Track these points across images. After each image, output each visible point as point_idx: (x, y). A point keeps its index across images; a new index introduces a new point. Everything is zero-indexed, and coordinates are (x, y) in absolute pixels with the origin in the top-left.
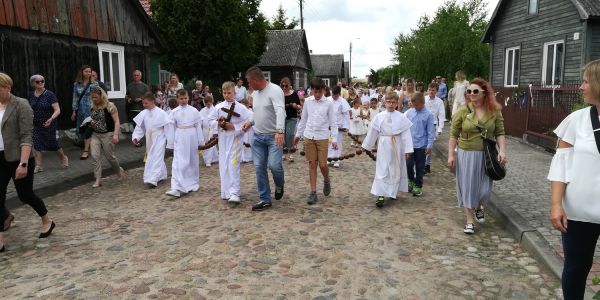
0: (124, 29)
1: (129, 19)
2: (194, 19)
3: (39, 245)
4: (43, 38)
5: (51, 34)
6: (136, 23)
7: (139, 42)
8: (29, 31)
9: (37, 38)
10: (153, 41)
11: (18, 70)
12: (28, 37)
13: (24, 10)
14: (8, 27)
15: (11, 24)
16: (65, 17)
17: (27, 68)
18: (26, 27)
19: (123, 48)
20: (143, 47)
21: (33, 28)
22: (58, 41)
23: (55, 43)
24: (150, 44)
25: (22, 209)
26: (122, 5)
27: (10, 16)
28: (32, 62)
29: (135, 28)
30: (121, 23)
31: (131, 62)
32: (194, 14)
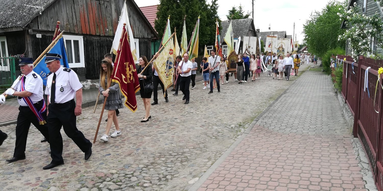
0: (138, 31)
1: (141, 26)
2: (177, 21)
3: (88, 118)
4: (102, 38)
5: (105, 36)
6: (144, 27)
7: (146, 36)
8: (96, 36)
9: (99, 38)
10: (153, 35)
11: (91, 52)
12: (95, 38)
13: (93, 27)
14: (87, 35)
15: (88, 33)
16: (111, 28)
17: (95, 51)
18: (94, 34)
19: (138, 40)
20: (148, 38)
21: (97, 34)
22: (108, 39)
23: (106, 39)
24: (152, 37)
25: (87, 108)
26: (138, 19)
27: (88, 30)
28: (97, 49)
29: (144, 30)
30: (137, 28)
31: (142, 46)
32: (176, 19)
